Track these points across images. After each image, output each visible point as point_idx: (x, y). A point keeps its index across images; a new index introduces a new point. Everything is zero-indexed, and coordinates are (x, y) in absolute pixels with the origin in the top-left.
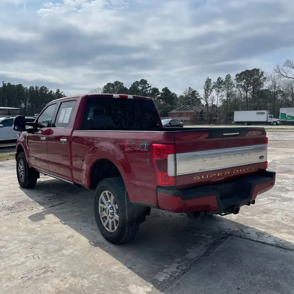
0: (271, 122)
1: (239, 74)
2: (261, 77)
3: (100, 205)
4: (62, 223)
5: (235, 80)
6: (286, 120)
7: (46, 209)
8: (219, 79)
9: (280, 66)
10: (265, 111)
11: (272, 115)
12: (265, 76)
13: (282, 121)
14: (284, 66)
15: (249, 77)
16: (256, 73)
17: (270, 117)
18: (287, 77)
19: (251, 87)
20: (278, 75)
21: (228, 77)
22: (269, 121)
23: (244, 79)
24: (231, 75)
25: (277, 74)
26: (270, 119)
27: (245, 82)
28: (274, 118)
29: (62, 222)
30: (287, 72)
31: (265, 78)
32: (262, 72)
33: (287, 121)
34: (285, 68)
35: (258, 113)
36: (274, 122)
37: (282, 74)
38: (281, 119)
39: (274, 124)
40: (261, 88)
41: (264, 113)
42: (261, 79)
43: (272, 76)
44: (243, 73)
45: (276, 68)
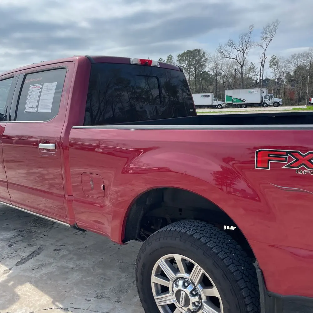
0: (216, 106)
1: (181, 54)
2: (203, 58)
3: (155, 279)
4: (57, 306)
5: (177, 61)
6: (232, 103)
7: (10, 269)
8: (161, 59)
9: (223, 45)
10: (210, 94)
11: (217, 98)
12: (206, 57)
13: (227, 104)
14: (226, 46)
15: (191, 58)
16: (197, 53)
17: (214, 100)
18: (230, 58)
19: (194, 69)
20: (221, 56)
21: (170, 57)
22: (213, 104)
23: (186, 60)
24: (172, 56)
25: (219, 54)
26: (215, 102)
27: (187, 63)
28: (219, 101)
29: (57, 303)
30: (229, 52)
31: (207, 59)
32: (204, 53)
33: (234, 103)
34: (228, 48)
35: (203, 96)
36: (219, 105)
37: (225, 54)
38: (226, 102)
39: (219, 107)
40: (203, 69)
41: (209, 96)
42: (202, 60)
43: (215, 57)
44: (184, 53)
45: (218, 48)
